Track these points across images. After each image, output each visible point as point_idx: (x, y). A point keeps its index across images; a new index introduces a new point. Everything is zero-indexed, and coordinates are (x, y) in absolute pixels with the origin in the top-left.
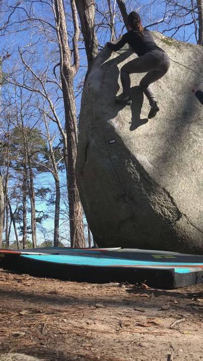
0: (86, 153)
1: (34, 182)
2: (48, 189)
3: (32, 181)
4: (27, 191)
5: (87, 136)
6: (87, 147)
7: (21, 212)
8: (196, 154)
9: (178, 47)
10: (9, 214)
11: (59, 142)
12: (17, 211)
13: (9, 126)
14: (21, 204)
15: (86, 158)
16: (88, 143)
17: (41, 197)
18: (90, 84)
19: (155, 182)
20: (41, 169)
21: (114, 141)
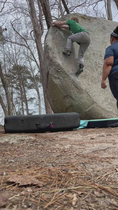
0: (48, 77)
1: (26, 94)
2: (34, 98)
3: (25, 94)
4: (23, 100)
5: (47, 69)
6: (48, 74)
7: (21, 111)
8: (100, 73)
9: (89, 20)
10: (15, 112)
11: (38, 72)
12: (19, 110)
13: (10, 66)
14: (21, 107)
15: (48, 79)
16: (48, 72)
17: (31, 102)
18: (46, 43)
19: (81, 88)
20: (30, 88)
21: (60, 70)
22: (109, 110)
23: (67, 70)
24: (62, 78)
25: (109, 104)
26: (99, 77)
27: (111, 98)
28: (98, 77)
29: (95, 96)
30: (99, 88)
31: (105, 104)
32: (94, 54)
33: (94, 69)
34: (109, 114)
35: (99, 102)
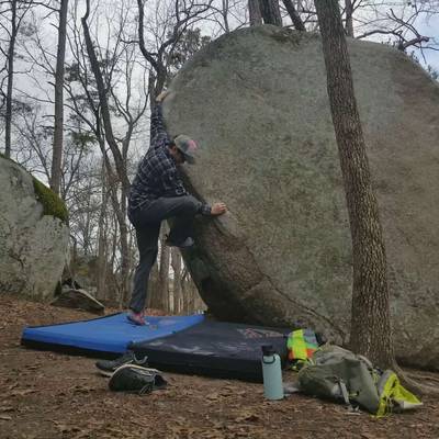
22: (305, 303)
25: (311, 285)
26: (292, 205)
28: (287, 204)
29: (267, 258)
31: (295, 284)
34: (303, 315)
35: (278, 278)
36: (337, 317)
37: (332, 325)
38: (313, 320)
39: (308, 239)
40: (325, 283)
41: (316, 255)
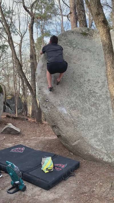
22: (97, 147)
23: (54, 101)
24: (50, 108)
25: (99, 140)
26: (91, 108)
27: (102, 134)
28: (89, 108)
29: (82, 130)
30: (89, 121)
31: (93, 140)
32: (89, 80)
33: (87, 100)
34: (96, 152)
35: (86, 137)
36: (109, 152)
37: (107, 155)
38: (100, 153)
39: (98, 122)
40: (104, 139)
41: (101, 128)
